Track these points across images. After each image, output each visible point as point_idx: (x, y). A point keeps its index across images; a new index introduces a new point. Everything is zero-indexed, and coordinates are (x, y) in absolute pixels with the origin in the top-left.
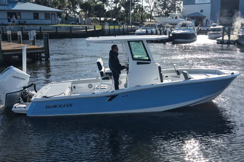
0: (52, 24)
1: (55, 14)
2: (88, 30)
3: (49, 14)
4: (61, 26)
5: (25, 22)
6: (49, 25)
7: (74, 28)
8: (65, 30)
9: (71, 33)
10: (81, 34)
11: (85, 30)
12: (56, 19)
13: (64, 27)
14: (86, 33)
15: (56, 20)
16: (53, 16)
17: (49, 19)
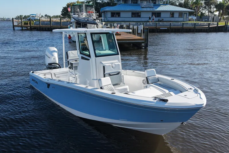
0: (183, 21)
1: (187, 13)
2: (210, 26)
3: (182, 13)
4: (188, 23)
5: (163, 19)
6: (181, 21)
7: (200, 24)
8: (191, 25)
9: (195, 28)
10: (204, 29)
11: (208, 26)
12: (187, 17)
13: (190, 24)
14: (208, 28)
15: (187, 18)
16: (185, 15)
17: (182, 17)
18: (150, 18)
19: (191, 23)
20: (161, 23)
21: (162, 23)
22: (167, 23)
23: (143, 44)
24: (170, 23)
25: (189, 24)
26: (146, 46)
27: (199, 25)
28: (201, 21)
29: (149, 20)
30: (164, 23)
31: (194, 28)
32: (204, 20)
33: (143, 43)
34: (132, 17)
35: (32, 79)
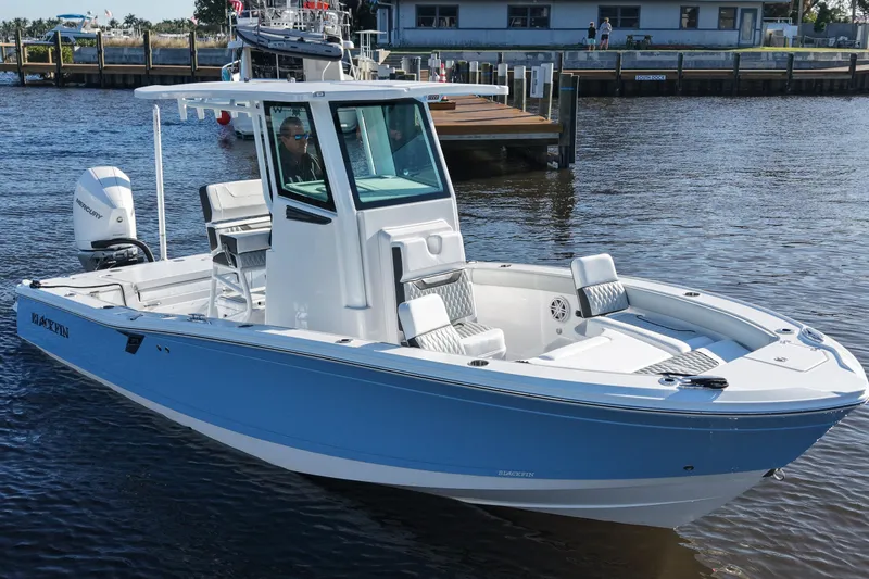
0: (739, 46)
1: (754, 11)
2: (858, 68)
3: (736, 9)
4: (760, 54)
5: (647, 37)
6: (730, 47)
7: (811, 58)
8: (774, 65)
9: (790, 76)
10: (832, 81)
11: (847, 69)
12: (758, 27)
13: (771, 57)
14: (849, 77)
15: (758, 32)
16: (748, 17)
17: (734, 28)
18: (592, 33)
19: (774, 54)
20: (638, 52)
21: (643, 54)
22: (666, 54)
23: (553, 150)
24: (681, 56)
25: (764, 58)
26: (567, 157)
27: (810, 62)
28: (819, 46)
29: (589, 42)
30: (652, 54)
31: (787, 78)
32: (832, 41)
33: (553, 142)
34: (511, 26)
35: (34, 316)
